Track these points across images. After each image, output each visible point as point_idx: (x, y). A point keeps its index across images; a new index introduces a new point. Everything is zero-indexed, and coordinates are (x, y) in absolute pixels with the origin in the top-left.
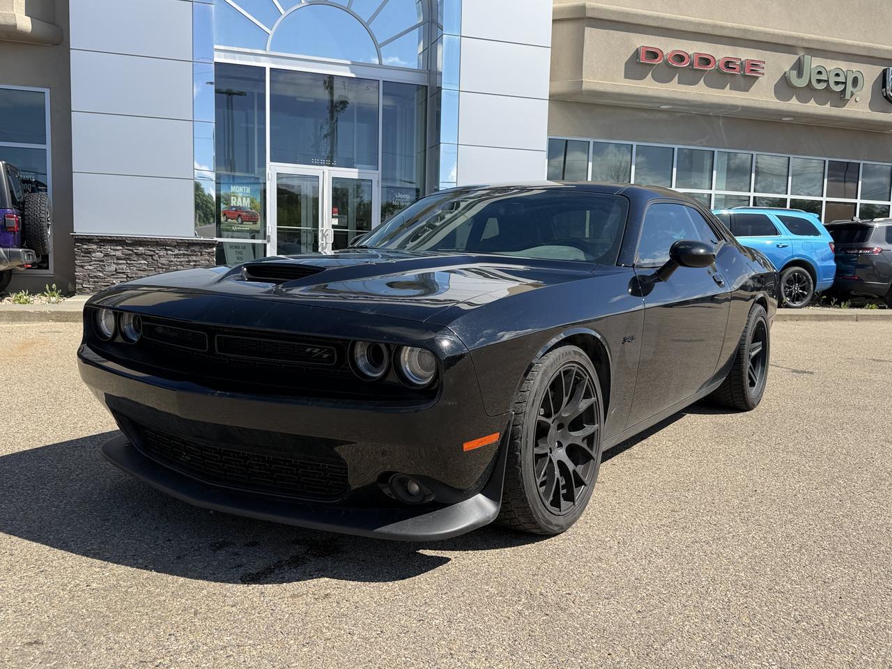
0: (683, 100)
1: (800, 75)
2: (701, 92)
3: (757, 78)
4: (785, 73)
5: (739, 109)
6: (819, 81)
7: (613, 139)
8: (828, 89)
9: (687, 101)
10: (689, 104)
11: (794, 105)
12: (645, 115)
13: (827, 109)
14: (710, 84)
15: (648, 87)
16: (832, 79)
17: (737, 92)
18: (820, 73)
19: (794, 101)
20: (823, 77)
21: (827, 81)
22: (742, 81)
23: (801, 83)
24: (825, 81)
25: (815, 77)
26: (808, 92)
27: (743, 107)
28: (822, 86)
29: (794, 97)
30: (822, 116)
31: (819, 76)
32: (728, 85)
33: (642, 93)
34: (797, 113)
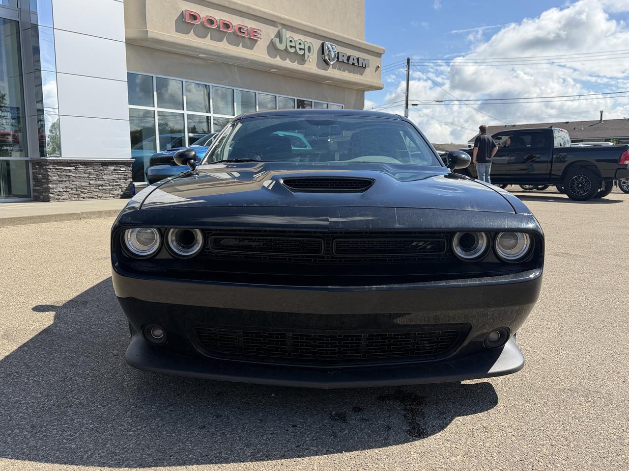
0: (215, 52)
1: (281, 41)
2: (224, 47)
3: (257, 41)
4: (272, 39)
5: (249, 62)
6: (291, 47)
7: (170, 76)
8: (296, 52)
9: (218, 53)
10: (218, 55)
11: (278, 61)
12: (188, 60)
13: (295, 66)
14: (230, 43)
15: (191, 40)
16: (298, 46)
17: (246, 49)
18: (291, 41)
19: (278, 58)
20: (293, 44)
21: (295, 47)
22: (248, 41)
23: (281, 47)
24: (294, 47)
25: (289, 44)
26: (285, 54)
27: (251, 60)
28: (292, 50)
29: (278, 56)
30: (294, 70)
31: (290, 43)
32: (241, 44)
33: (189, 44)
34: (281, 67)
